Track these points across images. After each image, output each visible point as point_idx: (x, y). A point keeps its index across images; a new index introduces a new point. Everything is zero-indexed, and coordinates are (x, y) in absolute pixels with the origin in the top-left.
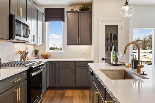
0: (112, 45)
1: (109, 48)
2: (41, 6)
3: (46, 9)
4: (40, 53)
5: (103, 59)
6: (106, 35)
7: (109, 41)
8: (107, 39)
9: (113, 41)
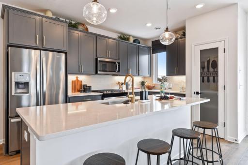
0: (209, 74)
1: (206, 78)
2: (145, 40)
3: (153, 42)
4: (147, 84)
5: (197, 93)
6: (202, 63)
7: (206, 70)
8: (202, 68)
9: (211, 70)
